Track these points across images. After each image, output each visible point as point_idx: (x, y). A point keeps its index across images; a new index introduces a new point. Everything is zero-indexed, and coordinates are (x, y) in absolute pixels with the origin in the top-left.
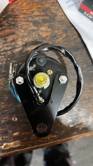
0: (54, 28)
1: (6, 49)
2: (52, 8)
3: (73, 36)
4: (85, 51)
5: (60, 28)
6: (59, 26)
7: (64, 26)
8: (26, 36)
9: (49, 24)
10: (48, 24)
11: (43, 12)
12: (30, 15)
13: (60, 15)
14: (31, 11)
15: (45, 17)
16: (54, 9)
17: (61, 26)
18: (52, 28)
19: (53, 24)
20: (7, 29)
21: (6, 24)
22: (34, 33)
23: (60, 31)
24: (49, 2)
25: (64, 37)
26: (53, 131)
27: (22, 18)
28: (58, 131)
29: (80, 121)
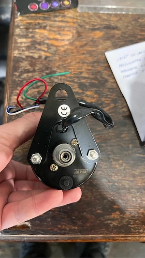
0: (101, 95)
2: (103, 73)
3: (123, 108)
4: (133, 128)
5: (109, 96)
6: (108, 93)
7: (114, 95)
9: (98, 89)
10: (95, 89)
11: (92, 75)
12: (77, 75)
13: (112, 82)
14: (79, 72)
15: (93, 81)
16: (106, 73)
17: (111, 94)
18: (99, 94)
19: (101, 89)
23: (107, 99)
25: (111, 107)
26: (75, 221)
27: (67, 77)
28: (82, 222)
29: (113, 216)
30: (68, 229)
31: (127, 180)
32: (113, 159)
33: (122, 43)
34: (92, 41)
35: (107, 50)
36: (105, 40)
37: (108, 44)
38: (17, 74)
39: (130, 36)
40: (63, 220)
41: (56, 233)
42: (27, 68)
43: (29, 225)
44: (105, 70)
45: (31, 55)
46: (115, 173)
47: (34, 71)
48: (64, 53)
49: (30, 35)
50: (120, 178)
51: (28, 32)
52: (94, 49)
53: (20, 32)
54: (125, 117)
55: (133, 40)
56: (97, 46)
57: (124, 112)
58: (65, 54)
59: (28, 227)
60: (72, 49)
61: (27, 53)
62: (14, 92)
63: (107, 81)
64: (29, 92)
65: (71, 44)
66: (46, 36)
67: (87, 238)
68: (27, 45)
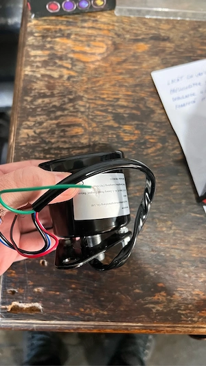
0: (144, 130)
1: (61, 146)
2: (148, 100)
3: (174, 149)
4: (187, 178)
5: (155, 133)
6: (154, 129)
7: (162, 131)
8: (98, 134)
9: (140, 123)
10: (136, 122)
11: (133, 102)
12: (111, 103)
13: (159, 114)
14: (115, 98)
15: (134, 112)
16: (152, 101)
17: (158, 130)
18: (142, 130)
19: (145, 123)
20: (71, 116)
21: (71, 109)
22: (111, 132)
23: (153, 137)
25: (158, 147)
26: (104, 303)
27: (98, 105)
28: (113, 305)
29: (156, 298)
30: (94, 314)
31: (178, 249)
32: (158, 219)
33: (176, 60)
34: (133, 56)
35: (154, 69)
36: (152, 55)
37: (156, 60)
38: (29, 99)
39: (187, 50)
40: (87, 302)
41: (77, 319)
42: (42, 91)
43: (41, 307)
44: (151, 96)
45: (48, 73)
46: (161, 239)
47: (52, 95)
48: (93, 72)
49: (48, 46)
50: (168, 246)
51: (46, 41)
52: (136, 67)
53: (34, 41)
54: (176, 162)
55: (190, 57)
56: (140, 63)
57: (175, 155)
58: (96, 74)
59: (39, 310)
60: (106, 67)
61: (43, 71)
62: (24, 123)
63: (153, 112)
64: (45, 124)
65: (105, 59)
66: (70, 47)
67: (121, 328)
68: (43, 59)
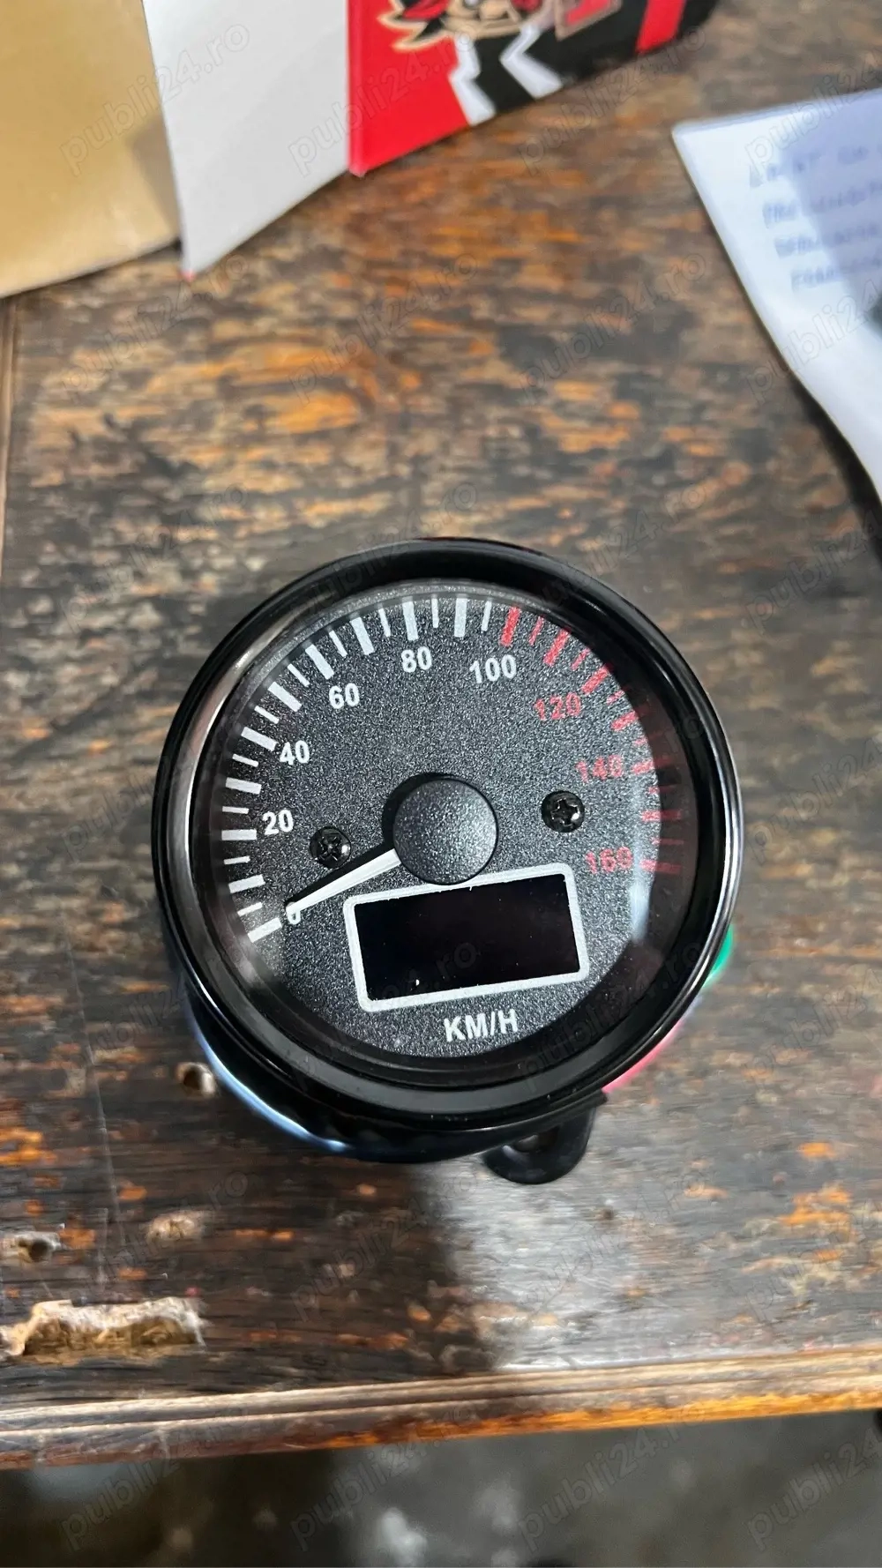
0: (658, 403)
1: (248, 485)
6: (705, 395)
7: (745, 407)
8: (432, 422)
9: (631, 369)
10: (615, 366)
11: (593, 276)
12: (487, 281)
14: (501, 260)
17: (721, 399)
18: (646, 400)
19: (656, 371)
20: (290, 339)
21: (290, 309)
22: (495, 412)
23: (702, 431)
24: (652, 222)
25: (734, 480)
29: (799, 1218)
39: (818, 51)
46: (795, 921)
59: (187, 1338)
62: (50, 380)
63: (686, 319)
64: (158, 384)
